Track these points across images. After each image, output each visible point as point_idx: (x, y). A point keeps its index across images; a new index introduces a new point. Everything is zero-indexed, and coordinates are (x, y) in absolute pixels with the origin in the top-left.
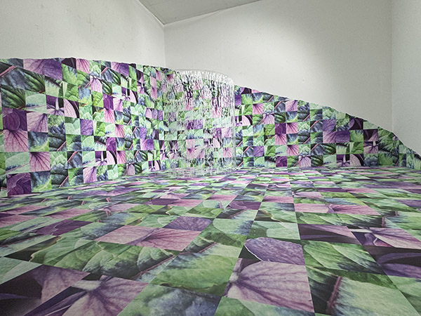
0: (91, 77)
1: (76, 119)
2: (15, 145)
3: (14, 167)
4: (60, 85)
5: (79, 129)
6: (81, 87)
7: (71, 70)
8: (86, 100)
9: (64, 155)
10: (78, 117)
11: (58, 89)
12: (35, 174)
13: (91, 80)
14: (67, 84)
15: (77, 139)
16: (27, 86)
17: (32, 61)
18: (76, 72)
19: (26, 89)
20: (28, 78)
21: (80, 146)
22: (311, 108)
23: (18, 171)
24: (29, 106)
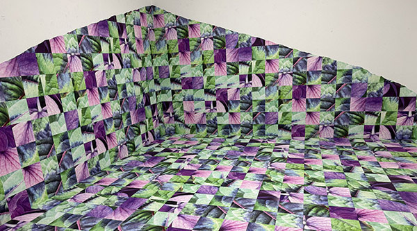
0: (69, 56)
1: (60, 115)
2: (8, 166)
3: (11, 189)
4: (38, 80)
5: (65, 124)
6: (60, 74)
7: (46, 57)
8: (67, 88)
9: (54, 159)
10: (62, 111)
11: (37, 86)
12: (31, 190)
13: (69, 60)
14: (44, 76)
15: (65, 137)
16: (7, 97)
17: (7, 65)
18: (52, 57)
19: (6, 100)
20: (6, 86)
21: (68, 144)
22: (339, 67)
23: (16, 192)
24: (12, 119)
